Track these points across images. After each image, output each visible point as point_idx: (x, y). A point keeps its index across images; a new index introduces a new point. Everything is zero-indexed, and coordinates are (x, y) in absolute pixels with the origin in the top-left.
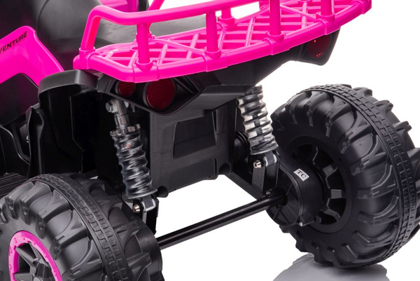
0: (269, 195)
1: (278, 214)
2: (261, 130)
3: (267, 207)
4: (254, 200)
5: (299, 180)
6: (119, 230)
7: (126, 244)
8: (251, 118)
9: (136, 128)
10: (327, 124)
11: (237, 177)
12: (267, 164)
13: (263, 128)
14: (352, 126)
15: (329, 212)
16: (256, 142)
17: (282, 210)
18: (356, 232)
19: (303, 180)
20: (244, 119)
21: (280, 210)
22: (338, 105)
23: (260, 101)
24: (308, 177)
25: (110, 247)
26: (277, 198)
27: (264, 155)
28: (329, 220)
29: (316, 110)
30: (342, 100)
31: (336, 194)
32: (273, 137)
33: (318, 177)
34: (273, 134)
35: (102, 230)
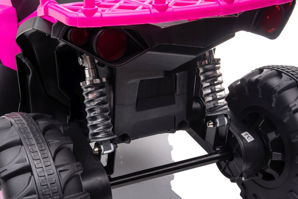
0: (218, 151)
1: (225, 168)
2: (216, 95)
3: (217, 161)
4: (206, 153)
5: (244, 141)
6: (61, 169)
7: (67, 183)
8: (208, 84)
9: (101, 80)
10: (274, 96)
11: (194, 133)
12: (218, 125)
13: (218, 94)
14: (296, 99)
15: (269, 171)
16: (211, 105)
17: (229, 165)
18: (291, 191)
19: (249, 141)
20: (202, 85)
21: (227, 165)
22: (285, 81)
23: (218, 71)
24: (253, 139)
25: (49, 184)
26: (225, 154)
27: (216, 117)
28: (269, 177)
29: (266, 83)
30: (289, 77)
31: (277, 156)
32: (226, 102)
33: (262, 140)
34: (226, 100)
35: (44, 167)
